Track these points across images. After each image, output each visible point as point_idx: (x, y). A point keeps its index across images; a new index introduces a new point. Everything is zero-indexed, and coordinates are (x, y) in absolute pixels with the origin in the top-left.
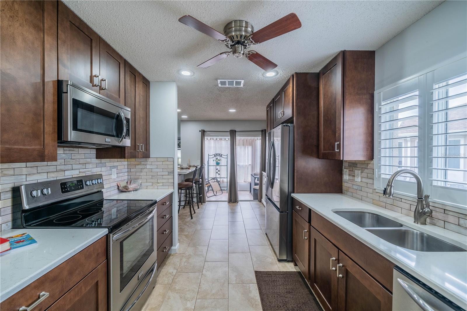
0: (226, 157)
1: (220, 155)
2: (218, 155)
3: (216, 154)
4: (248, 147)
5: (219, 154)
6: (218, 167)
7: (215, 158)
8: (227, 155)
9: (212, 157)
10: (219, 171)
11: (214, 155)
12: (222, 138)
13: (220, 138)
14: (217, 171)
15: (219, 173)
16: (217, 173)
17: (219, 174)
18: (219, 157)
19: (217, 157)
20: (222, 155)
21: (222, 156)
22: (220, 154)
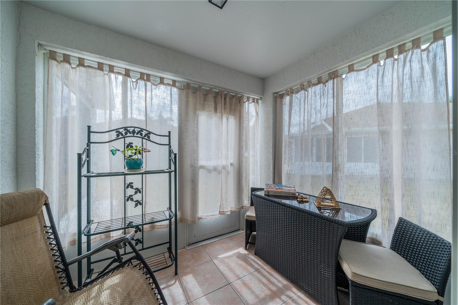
0: (165, 140)
1: (144, 133)
2: (134, 132)
3: (125, 128)
4: (228, 118)
5: (137, 130)
6: (135, 180)
7: (119, 144)
8: (169, 136)
9: (106, 137)
10: (138, 191)
11: (117, 130)
12: (148, 75)
13: (142, 74)
14: (130, 192)
15: (138, 197)
16: (130, 198)
17: (138, 203)
18: (137, 142)
19: (128, 140)
20: (150, 133)
21: (151, 136)
22: (142, 130)
